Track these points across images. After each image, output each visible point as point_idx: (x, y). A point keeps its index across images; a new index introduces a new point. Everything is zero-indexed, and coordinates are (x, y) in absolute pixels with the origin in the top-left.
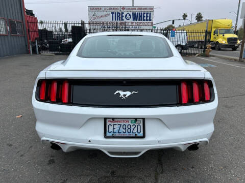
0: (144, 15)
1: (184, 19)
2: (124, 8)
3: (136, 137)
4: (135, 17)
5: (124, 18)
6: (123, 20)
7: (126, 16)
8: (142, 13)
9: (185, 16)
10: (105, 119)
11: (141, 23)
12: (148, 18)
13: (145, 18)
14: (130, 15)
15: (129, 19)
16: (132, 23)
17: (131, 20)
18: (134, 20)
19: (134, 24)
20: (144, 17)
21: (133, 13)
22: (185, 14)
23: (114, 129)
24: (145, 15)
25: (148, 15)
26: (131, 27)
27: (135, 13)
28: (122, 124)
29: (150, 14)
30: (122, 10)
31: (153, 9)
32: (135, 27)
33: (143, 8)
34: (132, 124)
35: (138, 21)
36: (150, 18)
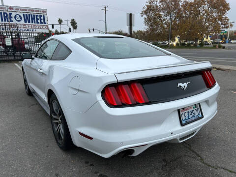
0: (37, 17)
1: (60, 24)
2: (11, 8)
3: (199, 118)
4: (27, 19)
5: (13, 19)
6: (12, 21)
7: (15, 17)
8: (34, 15)
9: (60, 21)
10: (179, 111)
11: (35, 26)
12: (42, 21)
13: (39, 21)
14: (20, 16)
15: (19, 21)
16: (24, 25)
17: (23, 22)
18: (26, 22)
19: (27, 26)
20: (37, 19)
21: (24, 15)
22: (60, 19)
23: (185, 117)
24: (39, 17)
25: (42, 18)
26: (23, 29)
27: (26, 15)
28: (189, 111)
29: (44, 16)
30: (9, 10)
31: (46, 12)
32: (28, 30)
33: (35, 10)
34: (194, 109)
35: (31, 23)
36: (44, 21)
